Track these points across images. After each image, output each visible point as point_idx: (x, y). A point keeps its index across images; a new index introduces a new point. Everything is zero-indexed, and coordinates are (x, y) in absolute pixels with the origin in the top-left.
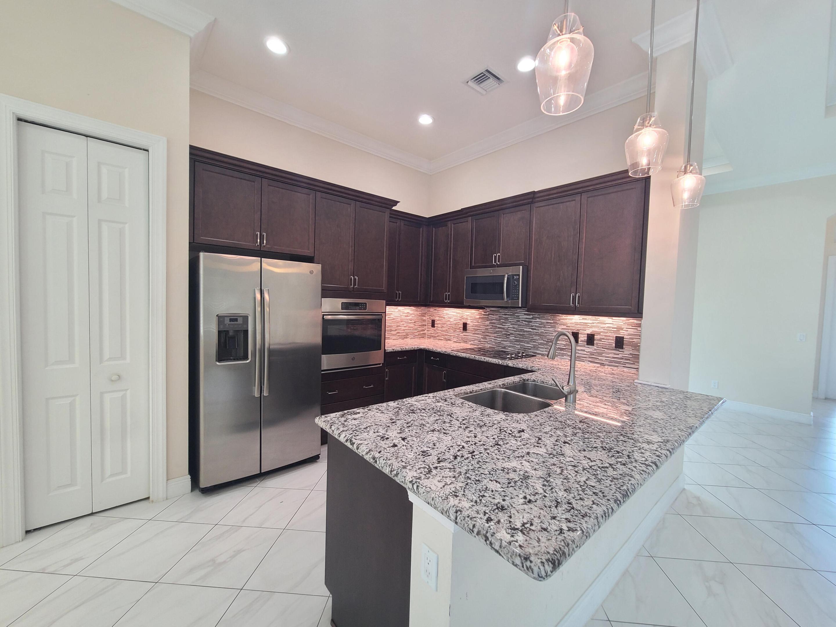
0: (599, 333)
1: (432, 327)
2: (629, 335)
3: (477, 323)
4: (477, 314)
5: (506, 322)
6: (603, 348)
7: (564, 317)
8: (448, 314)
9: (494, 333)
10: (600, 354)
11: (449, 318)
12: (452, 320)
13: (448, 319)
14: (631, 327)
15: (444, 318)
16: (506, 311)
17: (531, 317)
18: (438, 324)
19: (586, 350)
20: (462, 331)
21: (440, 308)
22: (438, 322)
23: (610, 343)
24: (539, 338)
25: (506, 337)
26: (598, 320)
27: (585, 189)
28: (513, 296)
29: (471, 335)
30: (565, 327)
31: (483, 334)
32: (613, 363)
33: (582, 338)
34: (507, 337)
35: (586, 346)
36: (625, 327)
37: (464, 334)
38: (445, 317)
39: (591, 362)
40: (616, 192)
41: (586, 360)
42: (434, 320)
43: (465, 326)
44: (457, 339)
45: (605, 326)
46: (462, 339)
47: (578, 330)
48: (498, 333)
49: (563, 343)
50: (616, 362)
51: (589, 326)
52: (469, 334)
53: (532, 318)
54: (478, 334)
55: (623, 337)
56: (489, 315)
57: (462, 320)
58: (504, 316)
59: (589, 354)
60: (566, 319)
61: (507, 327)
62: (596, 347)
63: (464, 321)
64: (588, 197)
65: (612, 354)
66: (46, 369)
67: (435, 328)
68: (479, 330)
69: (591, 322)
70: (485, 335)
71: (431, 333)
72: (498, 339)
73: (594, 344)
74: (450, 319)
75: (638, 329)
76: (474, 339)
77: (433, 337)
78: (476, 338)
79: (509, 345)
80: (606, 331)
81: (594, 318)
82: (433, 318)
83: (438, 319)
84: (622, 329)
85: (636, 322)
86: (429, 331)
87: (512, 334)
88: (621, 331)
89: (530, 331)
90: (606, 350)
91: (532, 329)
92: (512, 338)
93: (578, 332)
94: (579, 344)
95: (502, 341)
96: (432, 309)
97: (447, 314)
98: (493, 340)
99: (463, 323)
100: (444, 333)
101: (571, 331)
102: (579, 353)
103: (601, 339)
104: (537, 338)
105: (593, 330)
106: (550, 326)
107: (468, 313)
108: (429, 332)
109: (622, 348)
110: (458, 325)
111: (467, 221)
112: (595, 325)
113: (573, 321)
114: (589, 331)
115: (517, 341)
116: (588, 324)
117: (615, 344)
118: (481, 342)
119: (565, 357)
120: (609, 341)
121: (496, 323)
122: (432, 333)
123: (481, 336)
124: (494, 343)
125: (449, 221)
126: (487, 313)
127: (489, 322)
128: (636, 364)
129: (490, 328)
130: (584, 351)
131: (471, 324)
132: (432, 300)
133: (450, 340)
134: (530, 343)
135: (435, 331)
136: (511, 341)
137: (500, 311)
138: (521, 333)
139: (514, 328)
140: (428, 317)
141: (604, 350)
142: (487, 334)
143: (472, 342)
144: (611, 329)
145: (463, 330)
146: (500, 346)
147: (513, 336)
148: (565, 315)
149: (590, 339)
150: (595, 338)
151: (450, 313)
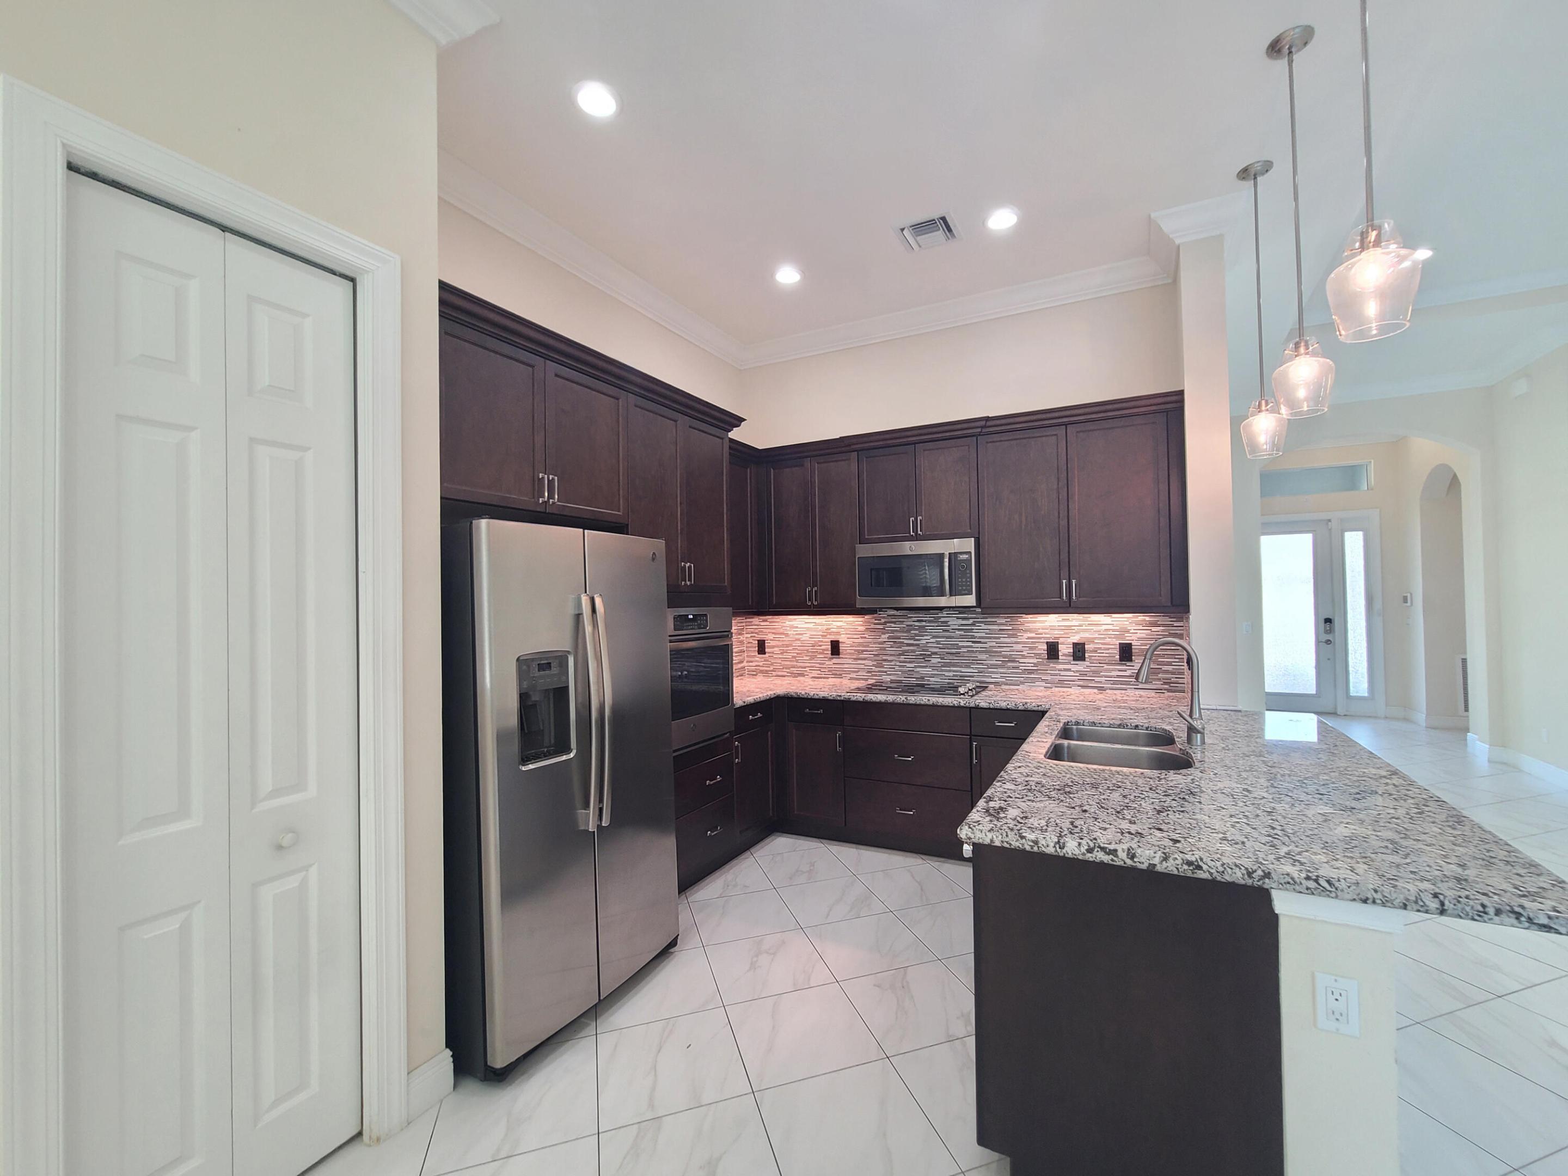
0: (1092, 641)
1: (759, 654)
2: (1139, 639)
3: (861, 640)
4: (861, 623)
5: (921, 633)
6: (1100, 663)
7: (1030, 618)
8: (797, 627)
9: (900, 655)
10: (1096, 673)
11: (797, 634)
12: (804, 638)
13: (797, 637)
14: (1141, 627)
15: (787, 635)
16: (921, 616)
17: (971, 621)
18: (773, 647)
19: (1072, 670)
20: (830, 656)
21: (777, 617)
22: (772, 643)
23: (1111, 655)
24: (988, 656)
25: (923, 660)
26: (1089, 619)
27: (1072, 419)
28: (960, 588)
29: (850, 661)
30: (1033, 635)
31: (877, 658)
32: (1119, 683)
33: (1065, 649)
34: (926, 659)
35: (1072, 663)
36: (1132, 628)
37: (835, 661)
38: (789, 632)
39: (1083, 687)
40: (1122, 427)
41: (1074, 685)
42: (764, 641)
43: (835, 648)
44: (819, 672)
45: (1101, 628)
46: (829, 671)
47: (1056, 638)
48: (906, 654)
49: (1032, 661)
50: (1122, 683)
51: (1074, 631)
52: (845, 661)
53: (973, 624)
54: (865, 659)
55: (1131, 644)
56: (885, 623)
57: (828, 636)
58: (917, 624)
59: (1078, 674)
60: (1035, 622)
61: (924, 642)
62: (1088, 663)
63: (834, 638)
64: (1077, 432)
65: (1116, 671)
66: (120, 843)
67: (767, 655)
68: (867, 651)
69: (1077, 623)
70: (881, 659)
71: (756, 666)
72: (908, 665)
73: (1085, 658)
74: (801, 636)
75: (1153, 630)
76: (856, 670)
77: (762, 672)
78: (862, 666)
79: (930, 673)
80: (1103, 636)
81: (1081, 618)
82: (761, 637)
83: (772, 638)
84: (1128, 631)
85: (1147, 619)
86: (752, 662)
87: (935, 653)
88: (1126, 635)
89: (971, 647)
90: (1106, 667)
91: (973, 642)
92: (935, 660)
93: (1057, 641)
94: (1060, 661)
95: (916, 667)
96: (756, 620)
97: (792, 627)
98: (897, 668)
99: (832, 641)
100: (788, 663)
101: (1046, 641)
102: (1062, 674)
103: (1096, 649)
104: (984, 656)
105: (1082, 636)
106: (1006, 636)
107: (839, 624)
108: (751, 664)
109: (1131, 660)
110: (820, 646)
111: (849, 459)
112: (1084, 627)
113: (1047, 624)
114: (1076, 639)
115: (945, 665)
116: (1073, 628)
117: (1119, 655)
118: (873, 673)
119: (1037, 683)
120: (1110, 651)
121: (902, 637)
122: (759, 666)
123: (871, 663)
124: (900, 673)
125: (807, 457)
126: (883, 621)
127: (887, 635)
128: (1153, 682)
129: (889, 646)
130: (1069, 670)
131: (849, 642)
132: (774, 603)
133: (802, 675)
134: (972, 666)
135: (765, 661)
136: (934, 667)
137: (909, 616)
138: (954, 651)
139: (938, 643)
140: (749, 636)
141: (1103, 667)
142: (884, 658)
143: (854, 675)
144: (1111, 632)
145: (832, 654)
146: (913, 676)
147: (939, 656)
148: (1031, 616)
149: (1079, 652)
150: (1086, 649)
151: (799, 626)
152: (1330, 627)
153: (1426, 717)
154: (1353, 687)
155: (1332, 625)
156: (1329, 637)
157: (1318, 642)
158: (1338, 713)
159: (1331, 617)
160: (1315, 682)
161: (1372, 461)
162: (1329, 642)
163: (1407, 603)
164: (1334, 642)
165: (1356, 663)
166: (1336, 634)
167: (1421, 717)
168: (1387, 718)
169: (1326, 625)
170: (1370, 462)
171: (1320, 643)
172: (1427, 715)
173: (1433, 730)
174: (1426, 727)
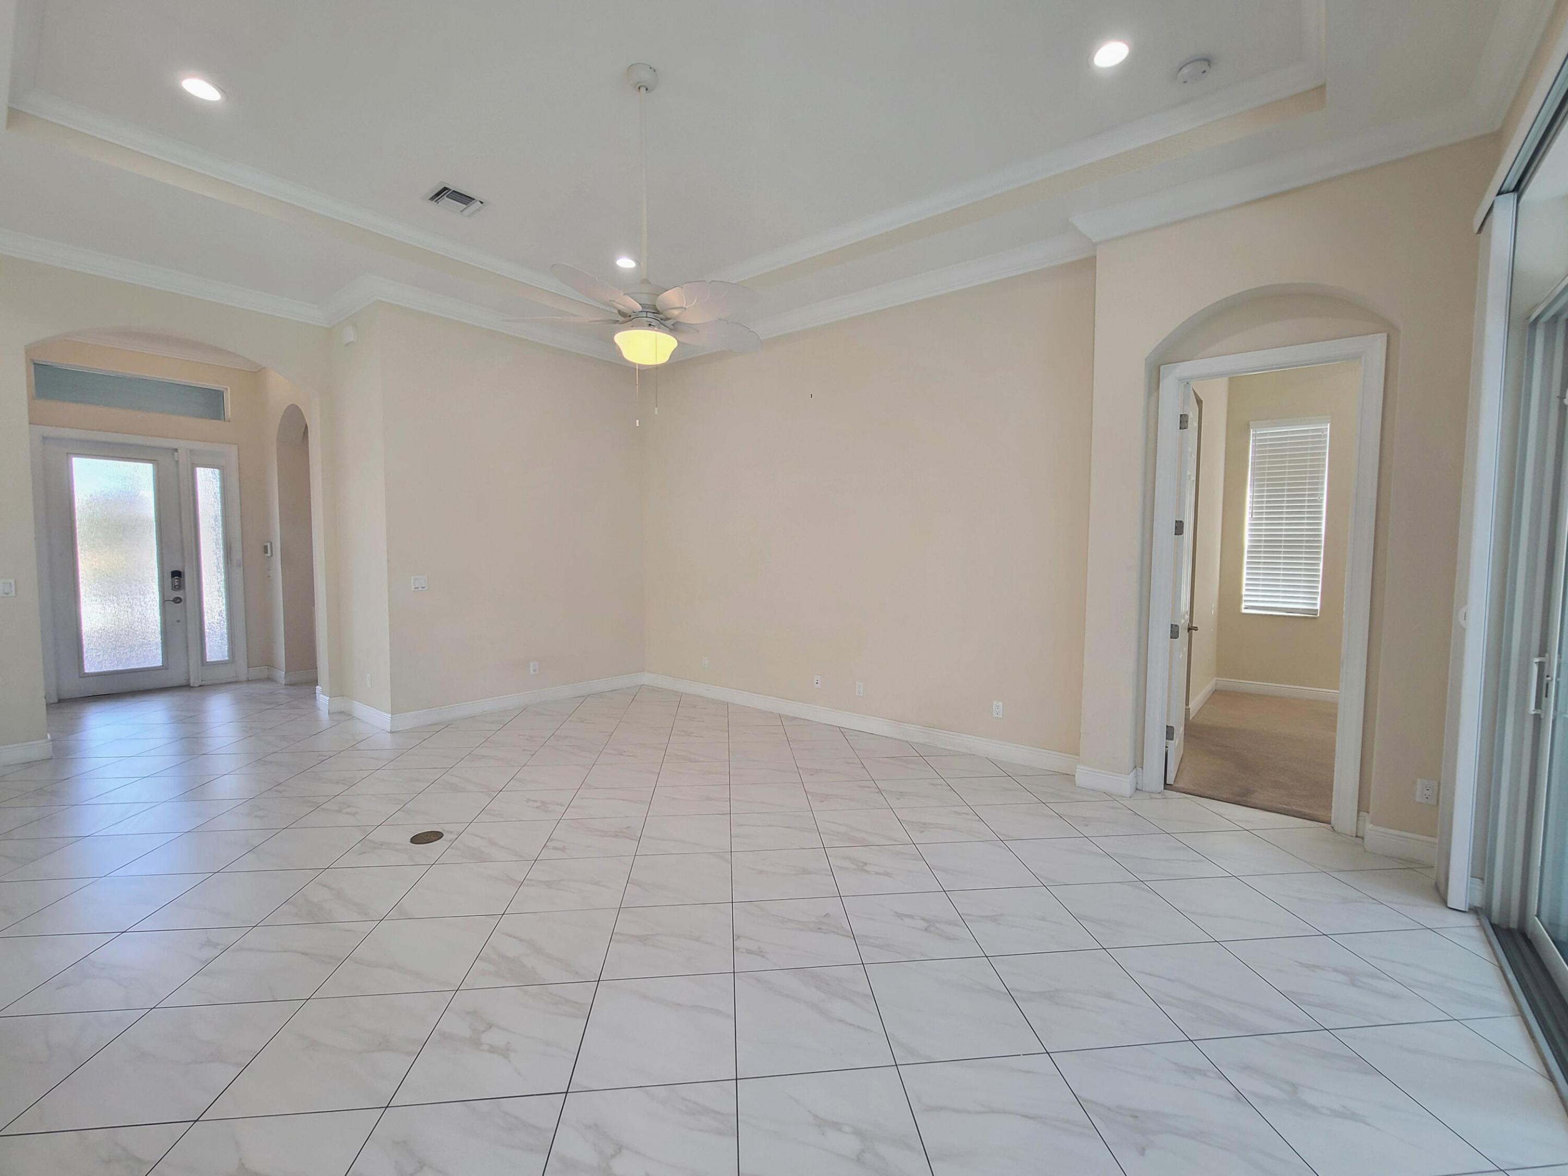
152: (179, 582)
153: (285, 674)
154: (210, 652)
155: (182, 579)
156: (178, 594)
157: (164, 602)
158: (192, 685)
159: (181, 570)
160: (160, 651)
161: (229, 388)
162: (178, 600)
163: (267, 553)
164: (185, 599)
165: (213, 623)
166: (187, 590)
167: (281, 675)
168: (248, 681)
169: (173, 579)
170: (227, 389)
171: (166, 602)
172: (286, 672)
173: (292, 687)
174: (285, 685)
